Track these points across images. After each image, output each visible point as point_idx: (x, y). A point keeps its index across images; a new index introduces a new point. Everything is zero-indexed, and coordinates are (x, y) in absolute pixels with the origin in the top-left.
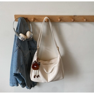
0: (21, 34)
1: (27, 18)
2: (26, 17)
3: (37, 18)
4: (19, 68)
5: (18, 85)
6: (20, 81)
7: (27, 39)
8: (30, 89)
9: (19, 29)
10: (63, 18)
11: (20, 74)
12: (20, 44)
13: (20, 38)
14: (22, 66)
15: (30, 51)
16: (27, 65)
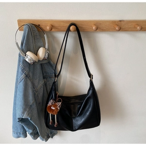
0: (28, 53)
1: (39, 25)
3: (56, 25)
4: (27, 109)
5: (26, 136)
6: (29, 129)
7: (39, 61)
8: (46, 140)
9: (26, 44)
10: (101, 24)
11: (29, 119)
12: (28, 69)
13: (27, 60)
14: (31, 106)
15: (45, 80)
16: (40, 103)
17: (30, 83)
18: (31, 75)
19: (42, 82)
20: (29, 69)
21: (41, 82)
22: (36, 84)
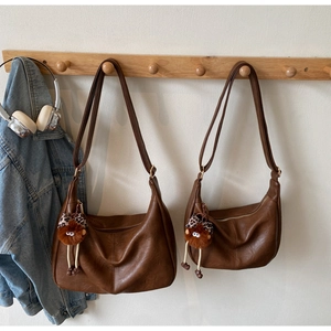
0: (17, 114)
2: (41, 59)
4: (10, 235)
6: (15, 284)
8: (60, 322)
9: (12, 97)
10: (168, 62)
12: (15, 148)
13: (12, 127)
14: (19, 229)
15: (58, 179)
16: (43, 228)
17: (18, 179)
18: (22, 161)
19: (48, 183)
20: (19, 148)
21: (45, 181)
22: (35, 184)
